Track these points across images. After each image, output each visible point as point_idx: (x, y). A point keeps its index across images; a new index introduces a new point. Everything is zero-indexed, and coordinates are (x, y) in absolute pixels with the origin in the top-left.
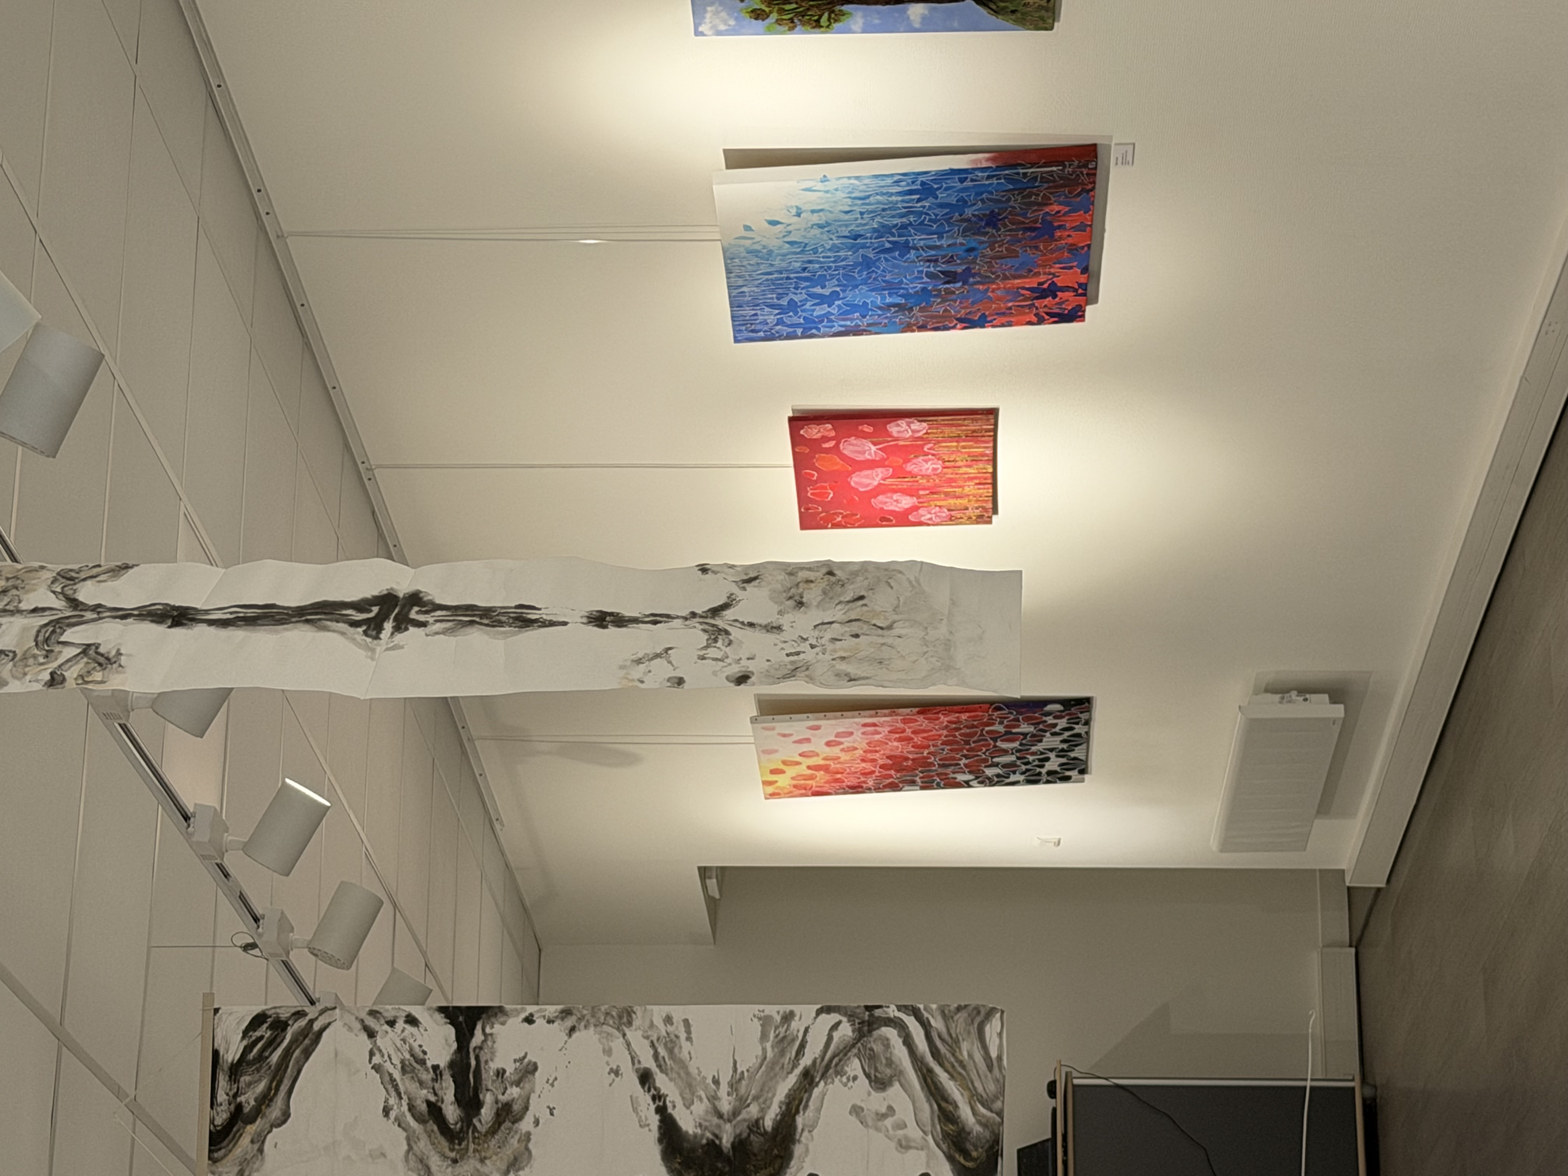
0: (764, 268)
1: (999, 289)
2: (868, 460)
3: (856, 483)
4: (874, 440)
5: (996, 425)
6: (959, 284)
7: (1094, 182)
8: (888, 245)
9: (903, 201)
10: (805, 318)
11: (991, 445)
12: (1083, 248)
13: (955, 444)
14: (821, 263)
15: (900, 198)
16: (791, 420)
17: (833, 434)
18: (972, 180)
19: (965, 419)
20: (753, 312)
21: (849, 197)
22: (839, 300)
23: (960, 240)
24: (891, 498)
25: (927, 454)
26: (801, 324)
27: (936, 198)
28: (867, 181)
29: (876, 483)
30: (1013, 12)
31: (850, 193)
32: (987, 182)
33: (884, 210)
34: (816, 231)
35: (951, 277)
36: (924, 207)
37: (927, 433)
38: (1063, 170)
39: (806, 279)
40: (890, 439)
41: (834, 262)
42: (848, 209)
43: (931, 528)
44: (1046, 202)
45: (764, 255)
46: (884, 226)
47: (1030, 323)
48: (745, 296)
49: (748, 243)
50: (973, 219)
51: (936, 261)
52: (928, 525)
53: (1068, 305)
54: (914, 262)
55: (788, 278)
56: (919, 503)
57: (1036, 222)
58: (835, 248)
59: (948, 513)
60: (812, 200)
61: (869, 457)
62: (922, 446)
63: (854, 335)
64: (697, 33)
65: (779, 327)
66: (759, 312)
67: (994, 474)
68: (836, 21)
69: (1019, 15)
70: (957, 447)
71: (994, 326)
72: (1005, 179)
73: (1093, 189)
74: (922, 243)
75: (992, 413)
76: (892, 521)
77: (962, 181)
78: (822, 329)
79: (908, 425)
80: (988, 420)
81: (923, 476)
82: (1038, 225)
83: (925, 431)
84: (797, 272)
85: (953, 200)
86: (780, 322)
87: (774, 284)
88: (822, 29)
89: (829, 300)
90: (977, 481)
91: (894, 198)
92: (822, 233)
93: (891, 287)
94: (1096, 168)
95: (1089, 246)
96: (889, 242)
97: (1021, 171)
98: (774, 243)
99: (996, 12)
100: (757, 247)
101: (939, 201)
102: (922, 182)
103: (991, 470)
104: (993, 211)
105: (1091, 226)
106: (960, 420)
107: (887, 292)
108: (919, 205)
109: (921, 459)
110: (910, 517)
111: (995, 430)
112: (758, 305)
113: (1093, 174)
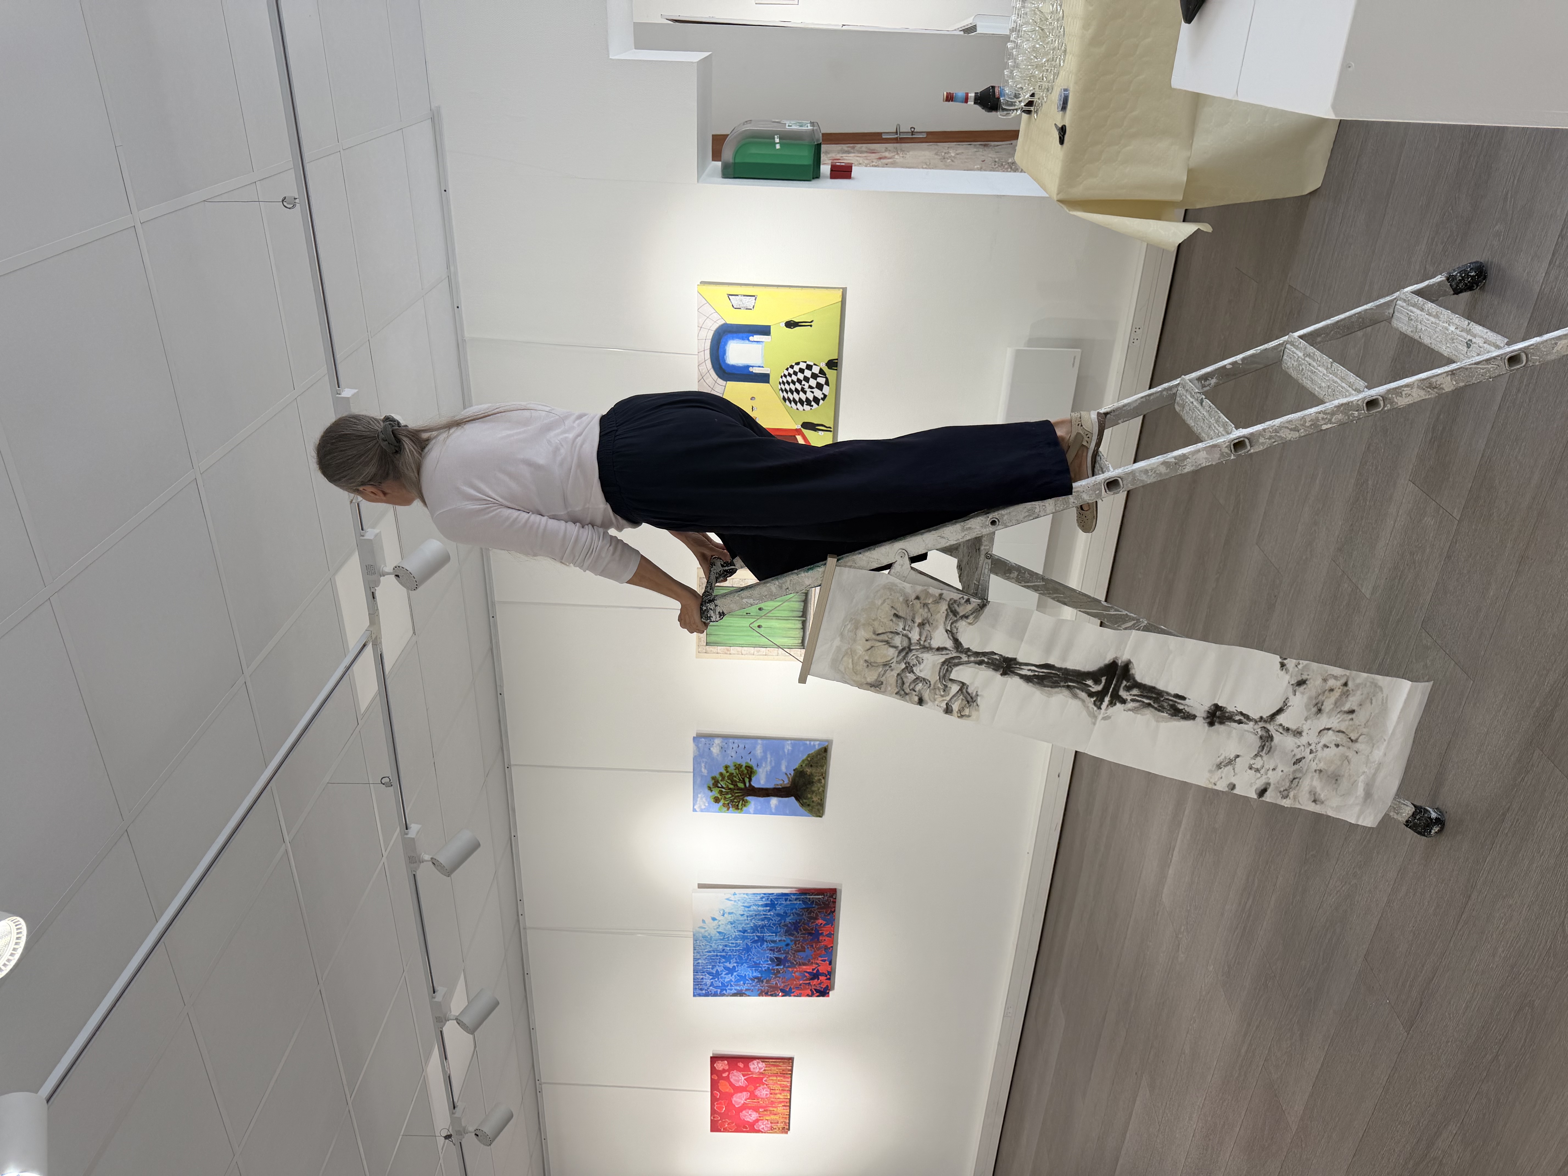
0: (708, 948)
1: (797, 971)
2: (740, 1086)
3: (735, 1101)
4: (744, 1073)
5: (792, 1067)
6: (782, 967)
7: (835, 907)
8: (756, 938)
9: (763, 911)
10: (722, 983)
11: (790, 1080)
12: (830, 948)
13: (775, 1078)
14: (730, 947)
15: (762, 909)
16: (711, 1057)
17: (727, 1068)
18: (790, 901)
19: (780, 1062)
20: (702, 977)
21: (743, 906)
22: (736, 972)
23: (784, 938)
24: (748, 1113)
25: (764, 1084)
26: (719, 986)
27: (776, 910)
28: (750, 897)
29: (743, 1102)
30: (809, 805)
31: (744, 903)
32: (795, 902)
33: (756, 915)
34: (729, 926)
35: (779, 962)
36: (771, 915)
37: (765, 1070)
38: (823, 898)
39: (724, 957)
40: (750, 1073)
41: (735, 947)
42: (742, 913)
43: (763, 1134)
44: (816, 918)
45: (708, 939)
46: (755, 926)
47: (808, 996)
48: (699, 966)
49: (703, 930)
50: (789, 925)
51: (773, 950)
52: (762, 1132)
53: (823, 985)
54: (765, 950)
55: (717, 956)
56: (760, 1117)
57: (812, 929)
58: (736, 938)
59: (770, 1125)
60: (728, 906)
61: (741, 1084)
62: (762, 1078)
63: (740, 996)
64: (694, 810)
65: (711, 988)
66: (704, 977)
67: (790, 1099)
68: (745, 805)
69: (810, 808)
70: (776, 1080)
71: (795, 996)
72: (802, 901)
73: (835, 911)
74: (769, 938)
75: (791, 1059)
76: (747, 1128)
77: (786, 900)
78: (728, 991)
79: (758, 1063)
80: (789, 1063)
81: (762, 1098)
82: (813, 932)
83: (763, 1069)
84: (721, 952)
85: (782, 912)
86: (712, 985)
87: (711, 959)
88: (739, 811)
89: (731, 971)
90: (783, 1104)
91: (760, 908)
92: (731, 928)
93: (756, 965)
94: (835, 898)
95: (832, 947)
96: (757, 936)
97: (808, 897)
98: (713, 933)
99: (802, 805)
100: (706, 934)
101: (777, 912)
102: (771, 899)
103: (789, 1097)
104: (796, 921)
105: (833, 934)
106: (778, 1062)
107: (754, 969)
108: (769, 914)
109: (762, 1087)
110: (755, 1126)
111: (792, 1070)
112: (703, 972)
113: (834, 902)
